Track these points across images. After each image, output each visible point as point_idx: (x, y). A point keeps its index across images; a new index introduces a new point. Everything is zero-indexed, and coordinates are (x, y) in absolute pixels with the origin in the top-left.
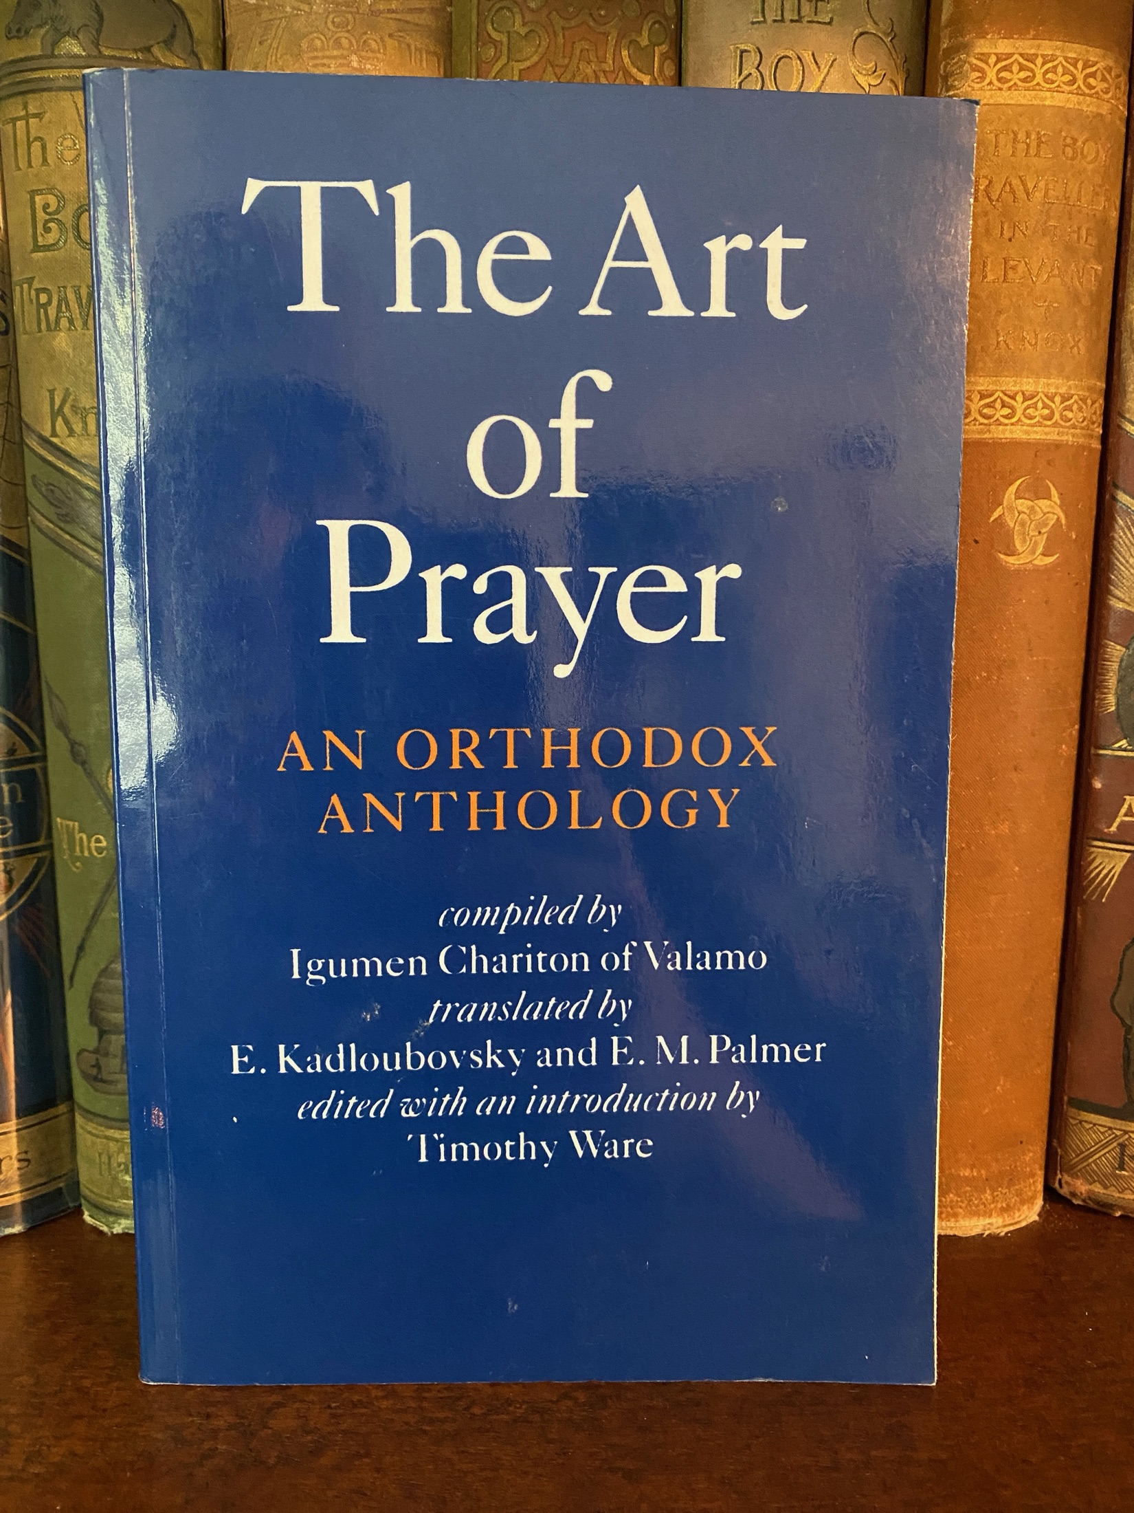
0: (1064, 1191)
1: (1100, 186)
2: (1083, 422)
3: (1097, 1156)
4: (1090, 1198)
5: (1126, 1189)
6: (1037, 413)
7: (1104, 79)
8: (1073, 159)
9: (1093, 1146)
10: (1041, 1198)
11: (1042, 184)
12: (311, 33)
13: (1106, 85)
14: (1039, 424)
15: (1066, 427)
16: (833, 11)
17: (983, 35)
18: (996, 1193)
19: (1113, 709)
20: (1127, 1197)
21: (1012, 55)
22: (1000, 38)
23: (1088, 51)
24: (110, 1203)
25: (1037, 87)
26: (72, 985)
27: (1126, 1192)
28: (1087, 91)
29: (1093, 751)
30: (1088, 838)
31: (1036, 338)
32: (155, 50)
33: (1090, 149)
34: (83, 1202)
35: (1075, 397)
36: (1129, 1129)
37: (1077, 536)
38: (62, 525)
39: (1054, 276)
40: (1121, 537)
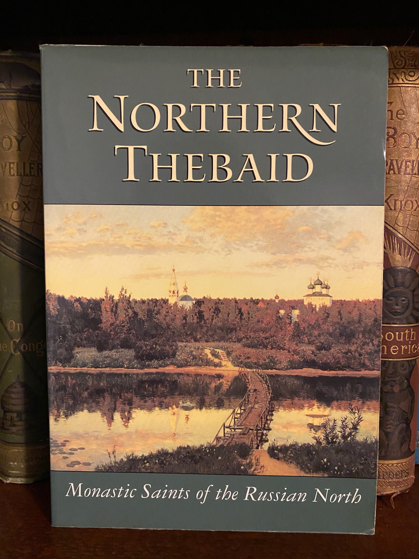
24: (6, 472)
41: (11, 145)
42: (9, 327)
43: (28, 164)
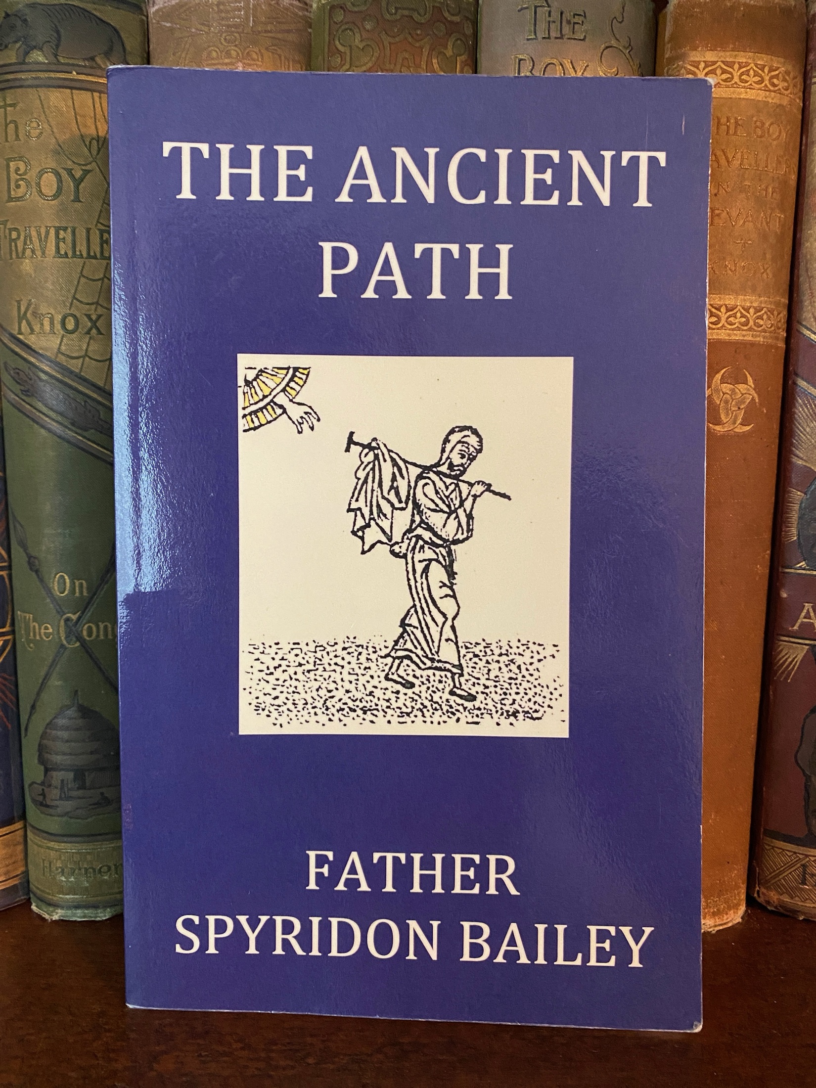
0: (761, 900)
1: (782, 157)
2: (771, 327)
3: (786, 874)
4: (780, 906)
5: (807, 899)
6: (737, 321)
7: (785, 80)
8: (761, 137)
9: (783, 866)
10: (744, 905)
11: (739, 155)
12: (209, 47)
13: (786, 84)
14: (738, 329)
15: (759, 331)
16: (586, 31)
17: (695, 49)
18: (709, 901)
19: (795, 539)
20: (808, 905)
21: (716, 62)
22: (708, 50)
23: (772, 60)
24: (50, 897)
25: (735, 86)
26: (26, 735)
27: (807, 901)
28: (772, 88)
29: (780, 570)
30: (778, 635)
31: (736, 266)
32: (98, 59)
33: (774, 130)
34: (32, 895)
35: (765, 309)
36: (809, 854)
37: (767, 411)
38: (24, 398)
39: (749, 221)
40: (800, 412)
41: (60, 189)
42: (56, 588)
43: (98, 232)
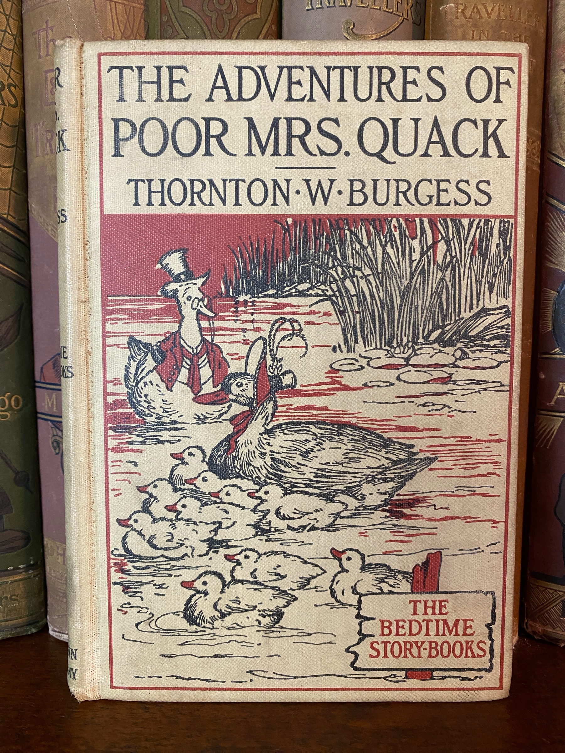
0: (530, 631)
1: (532, 12)
3: (548, 608)
4: (545, 636)
9: (546, 602)
10: (517, 635)
11: (496, 8)
19: (550, 329)
29: (540, 356)
30: (539, 410)
